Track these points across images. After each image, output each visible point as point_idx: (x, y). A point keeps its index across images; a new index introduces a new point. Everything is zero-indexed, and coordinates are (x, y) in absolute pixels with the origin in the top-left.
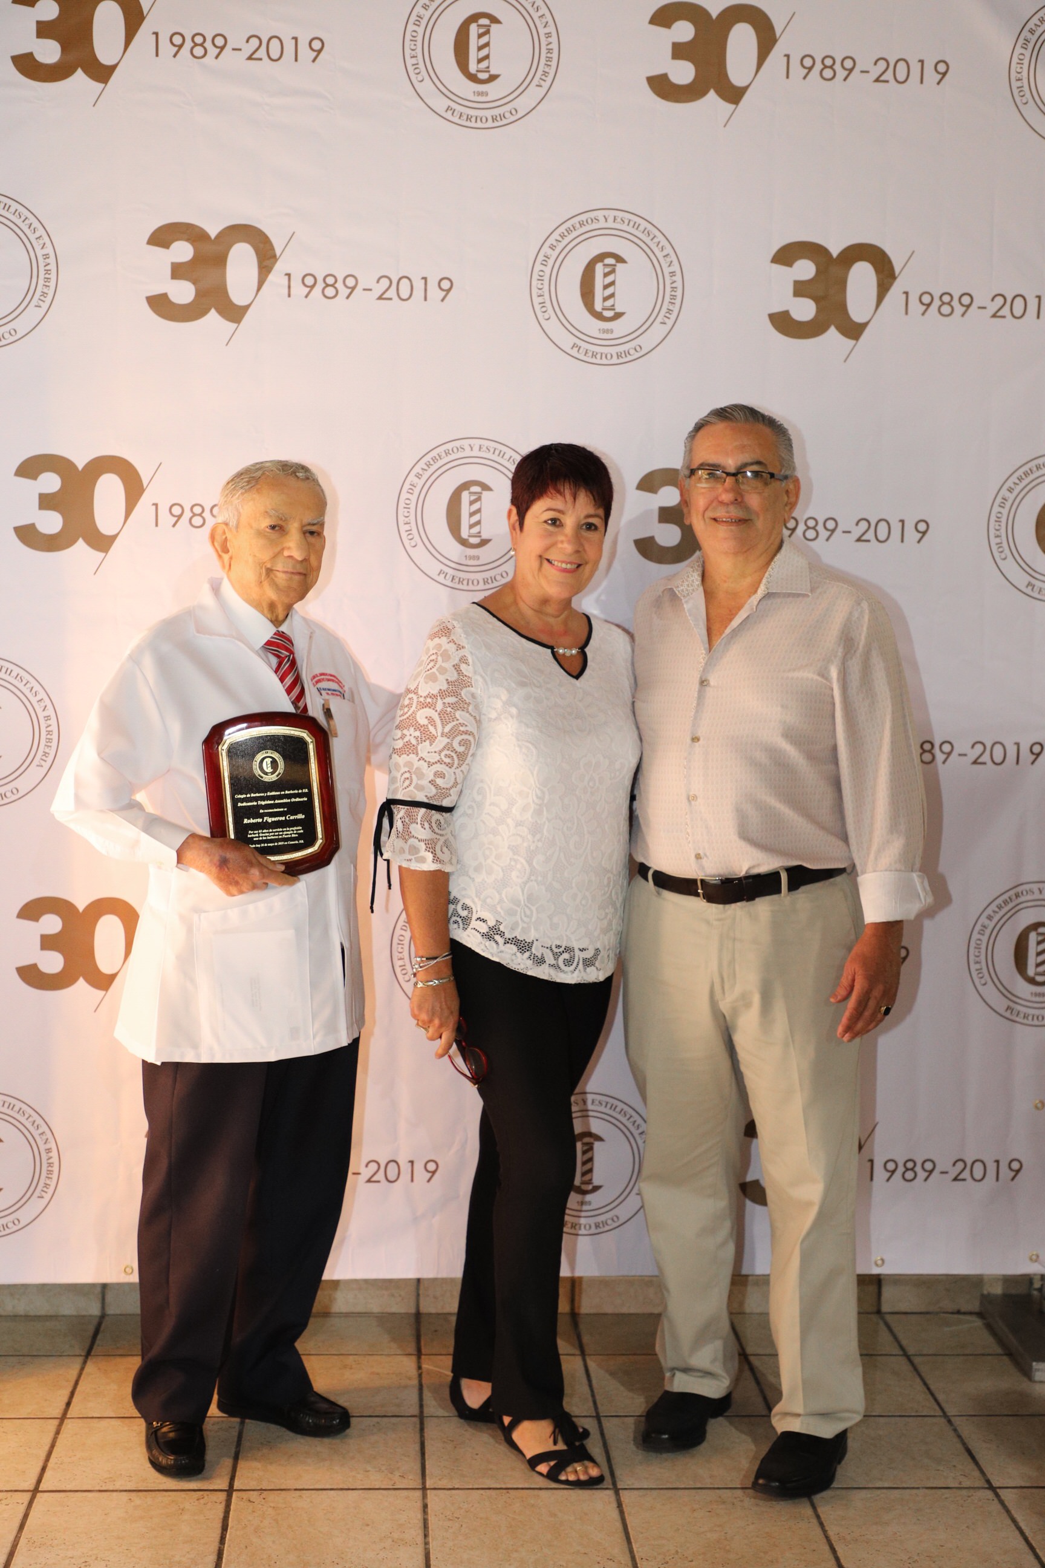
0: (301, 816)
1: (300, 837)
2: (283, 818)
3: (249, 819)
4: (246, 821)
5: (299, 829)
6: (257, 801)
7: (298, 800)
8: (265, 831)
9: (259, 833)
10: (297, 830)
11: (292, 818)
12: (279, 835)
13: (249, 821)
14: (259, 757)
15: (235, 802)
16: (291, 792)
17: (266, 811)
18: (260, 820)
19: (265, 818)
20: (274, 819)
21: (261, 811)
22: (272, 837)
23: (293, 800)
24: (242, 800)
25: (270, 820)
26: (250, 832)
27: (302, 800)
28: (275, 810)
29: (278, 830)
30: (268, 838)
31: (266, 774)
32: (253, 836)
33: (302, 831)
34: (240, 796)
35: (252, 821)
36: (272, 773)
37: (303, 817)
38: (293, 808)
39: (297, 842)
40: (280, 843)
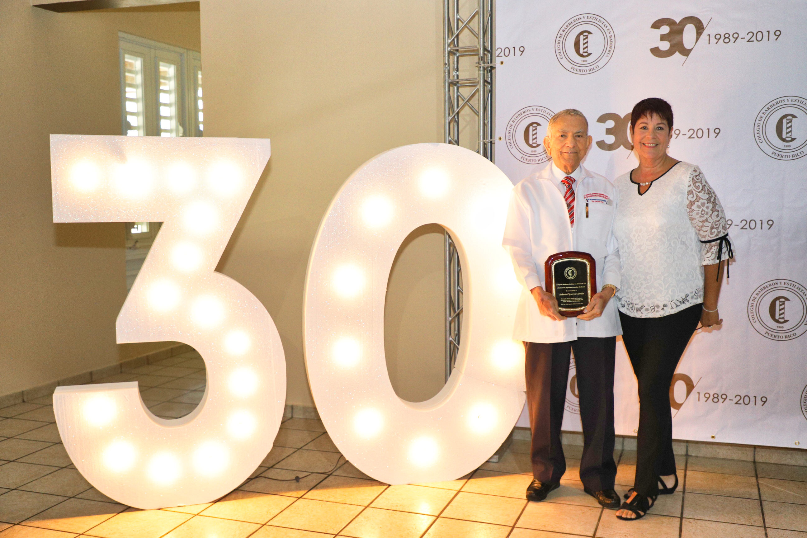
0: (582, 294)
1: (581, 302)
2: (575, 294)
3: (561, 294)
6: (565, 287)
7: (581, 287)
8: (568, 299)
9: (565, 300)
10: (580, 299)
11: (579, 294)
12: (573, 301)
13: (561, 295)
14: (567, 269)
15: (556, 287)
16: (579, 284)
17: (568, 291)
18: (566, 294)
19: (568, 294)
20: (571, 294)
21: (567, 291)
22: (570, 301)
23: (580, 287)
24: (559, 286)
26: (562, 299)
27: (583, 287)
28: (572, 291)
29: (573, 299)
30: (569, 302)
31: (569, 276)
32: (563, 300)
33: (582, 300)
34: (558, 285)
35: (563, 295)
36: (572, 276)
37: (583, 294)
38: (580, 290)
39: (580, 304)
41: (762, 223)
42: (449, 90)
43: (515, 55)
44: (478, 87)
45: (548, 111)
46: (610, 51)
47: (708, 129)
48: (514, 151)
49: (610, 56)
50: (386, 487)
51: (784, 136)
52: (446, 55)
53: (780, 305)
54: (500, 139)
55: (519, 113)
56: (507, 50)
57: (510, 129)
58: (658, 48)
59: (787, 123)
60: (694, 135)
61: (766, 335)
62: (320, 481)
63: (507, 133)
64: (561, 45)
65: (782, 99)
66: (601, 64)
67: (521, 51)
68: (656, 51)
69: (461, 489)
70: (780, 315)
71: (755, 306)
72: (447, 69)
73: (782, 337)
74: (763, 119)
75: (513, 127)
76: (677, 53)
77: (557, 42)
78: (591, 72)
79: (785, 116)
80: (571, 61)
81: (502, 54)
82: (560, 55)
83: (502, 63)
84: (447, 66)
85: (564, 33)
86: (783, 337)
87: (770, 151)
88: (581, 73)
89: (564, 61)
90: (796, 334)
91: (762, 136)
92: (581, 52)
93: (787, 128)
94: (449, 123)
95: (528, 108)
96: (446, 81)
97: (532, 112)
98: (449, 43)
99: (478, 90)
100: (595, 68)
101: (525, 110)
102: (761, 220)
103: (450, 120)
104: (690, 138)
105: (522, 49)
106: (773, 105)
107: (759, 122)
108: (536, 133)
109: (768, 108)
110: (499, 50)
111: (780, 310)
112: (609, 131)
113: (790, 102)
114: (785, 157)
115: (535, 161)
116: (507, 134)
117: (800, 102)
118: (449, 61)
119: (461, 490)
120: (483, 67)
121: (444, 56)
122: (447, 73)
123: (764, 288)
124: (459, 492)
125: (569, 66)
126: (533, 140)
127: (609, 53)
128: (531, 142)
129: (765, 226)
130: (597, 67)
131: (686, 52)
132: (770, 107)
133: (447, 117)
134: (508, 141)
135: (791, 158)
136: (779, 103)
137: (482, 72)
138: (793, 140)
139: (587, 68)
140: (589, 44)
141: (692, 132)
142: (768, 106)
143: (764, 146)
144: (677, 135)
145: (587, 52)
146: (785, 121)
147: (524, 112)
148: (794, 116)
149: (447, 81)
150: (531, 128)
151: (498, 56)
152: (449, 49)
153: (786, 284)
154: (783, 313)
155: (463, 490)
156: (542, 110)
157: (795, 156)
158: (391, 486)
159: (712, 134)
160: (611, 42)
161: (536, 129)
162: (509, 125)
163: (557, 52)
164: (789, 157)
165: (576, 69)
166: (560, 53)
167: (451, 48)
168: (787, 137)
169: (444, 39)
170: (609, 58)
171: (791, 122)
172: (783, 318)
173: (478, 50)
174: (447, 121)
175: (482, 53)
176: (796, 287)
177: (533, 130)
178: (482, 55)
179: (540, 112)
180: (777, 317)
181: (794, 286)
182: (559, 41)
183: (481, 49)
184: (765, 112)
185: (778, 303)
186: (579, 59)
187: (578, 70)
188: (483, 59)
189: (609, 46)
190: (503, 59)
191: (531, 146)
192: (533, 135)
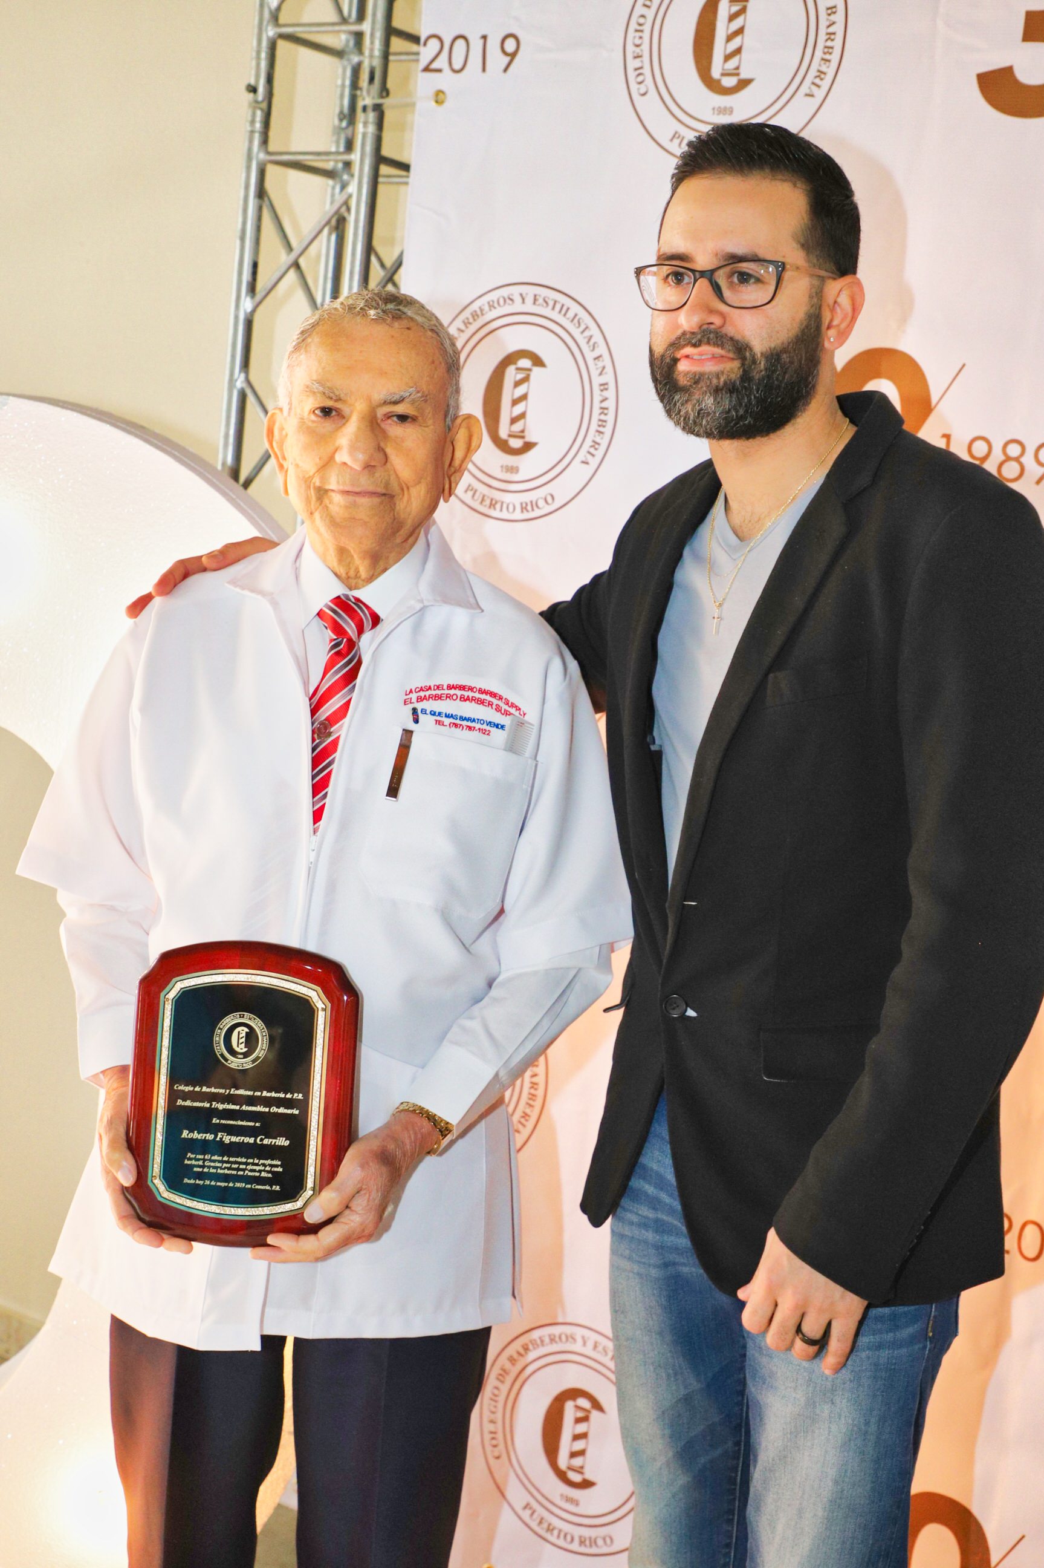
0: (282, 1142)
1: (276, 1178)
2: (252, 1140)
3: (191, 1131)
4: (185, 1134)
5: (276, 1165)
6: (210, 1102)
7: (282, 1110)
8: (215, 1158)
9: (204, 1160)
10: (272, 1166)
11: (266, 1142)
12: (238, 1169)
13: (191, 1136)
14: (228, 1021)
15: (173, 1096)
16: (273, 1094)
17: (223, 1122)
18: (210, 1137)
19: (220, 1135)
20: (234, 1139)
21: (215, 1121)
22: (226, 1171)
23: (274, 1109)
24: (185, 1096)
25: (227, 1139)
26: (189, 1154)
27: (289, 1111)
28: (240, 1123)
29: (239, 1160)
30: (219, 1171)
31: (233, 1053)
32: (193, 1162)
33: (280, 1169)
34: (182, 1088)
35: (196, 1135)
36: (246, 1055)
37: (287, 1143)
38: (269, 1125)
39: (268, 1188)
40: (238, 1185)
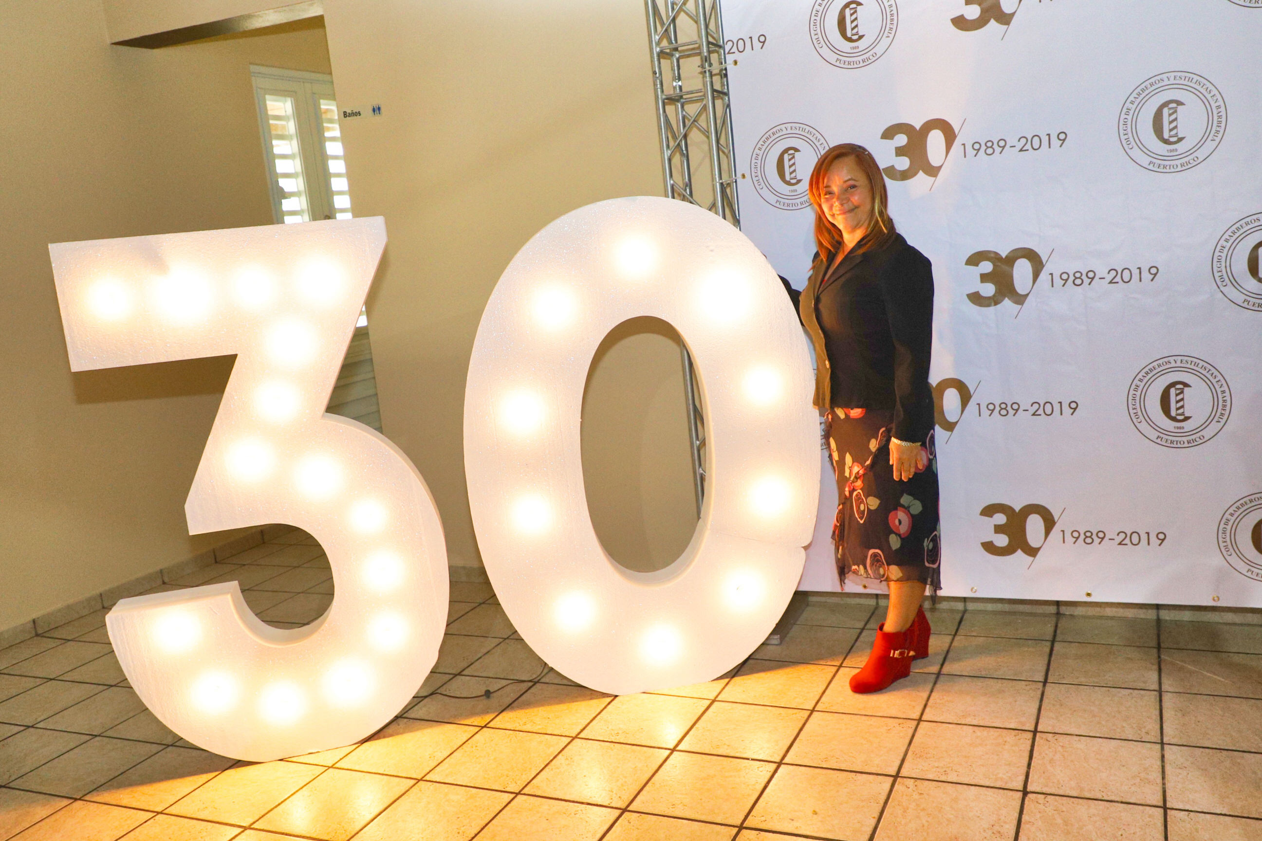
41: (1140, 273)
42: (664, 111)
43: (753, 49)
44: (704, 102)
45: (808, 128)
46: (891, 29)
47: (1047, 135)
48: (765, 192)
49: (892, 36)
50: (611, 699)
51: (1166, 135)
52: (654, 58)
53: (1177, 395)
54: (744, 176)
55: (767, 135)
56: (741, 43)
57: (756, 161)
58: (962, 16)
59: (1170, 115)
60: (1028, 146)
61: (1159, 441)
62: (519, 695)
63: (753, 166)
64: (818, 26)
65: (1158, 78)
66: (879, 49)
67: (761, 42)
68: (960, 23)
69: (717, 697)
70: (1178, 409)
71: (1138, 399)
72: (658, 81)
73: (1182, 443)
74: (1131, 112)
75: (760, 158)
76: (992, 21)
77: (812, 24)
78: (865, 64)
79: (1165, 104)
80: (833, 49)
81: (734, 49)
82: (818, 42)
83: (736, 62)
84: (658, 75)
85: (821, 9)
86: (1184, 443)
87: (1145, 160)
88: (851, 66)
89: (825, 52)
90: (1203, 437)
91: (1131, 139)
92: (849, 34)
93: (1171, 122)
94: (670, 160)
95: (779, 128)
96: (658, 97)
97: (785, 132)
98: (657, 41)
99: (705, 108)
100: (871, 57)
101: (774, 130)
102: (1139, 268)
103: (670, 155)
104: (1021, 150)
105: (762, 39)
106: (1145, 88)
107: (1126, 116)
108: (794, 164)
109: (1139, 94)
110: (730, 44)
111: (1177, 402)
112: (900, 152)
113: (1172, 81)
114: (1170, 168)
115: (796, 205)
116: (753, 169)
117: (1187, 79)
118: (660, 68)
119: (717, 699)
120: (709, 71)
121: (652, 61)
122: (659, 86)
123: (1151, 370)
124: (714, 701)
125: (832, 58)
126: (791, 173)
127: (890, 31)
128: (788, 178)
129: (1146, 276)
130: (874, 55)
131: (1005, 19)
132: (1141, 92)
133: (665, 151)
134: (755, 179)
135: (1179, 169)
136: (1154, 83)
137: (708, 79)
138: (1181, 140)
139: (860, 58)
140: (860, 21)
141: (1023, 141)
142: (1139, 90)
143: (1136, 153)
144: (1001, 149)
145: (857, 34)
146: (1166, 111)
147: (774, 134)
148: (1180, 103)
149: (660, 97)
150: (786, 157)
151: (729, 53)
152: (658, 49)
153: (1184, 362)
154: (1182, 407)
155: (719, 698)
156: (800, 128)
157: (1185, 164)
158: (618, 698)
159: (1055, 142)
160: (892, 15)
161: (793, 157)
162: (754, 156)
163: (814, 37)
164: (1175, 167)
165: (845, 62)
166: (818, 38)
167: (660, 48)
168: (1171, 137)
169: (650, 35)
170: (890, 39)
171: (1175, 112)
172: (1183, 414)
173: (699, 48)
174: (666, 158)
175: (705, 51)
176: (1200, 366)
177: (790, 160)
178: (705, 54)
179: (797, 132)
180: (1173, 413)
181: (1197, 364)
182: (815, 21)
183: (703, 44)
184: (1134, 100)
185: (1173, 391)
186: (846, 46)
187: (847, 63)
188: (708, 59)
189: (889, 22)
190: (737, 56)
191: (788, 183)
192: (790, 167)
